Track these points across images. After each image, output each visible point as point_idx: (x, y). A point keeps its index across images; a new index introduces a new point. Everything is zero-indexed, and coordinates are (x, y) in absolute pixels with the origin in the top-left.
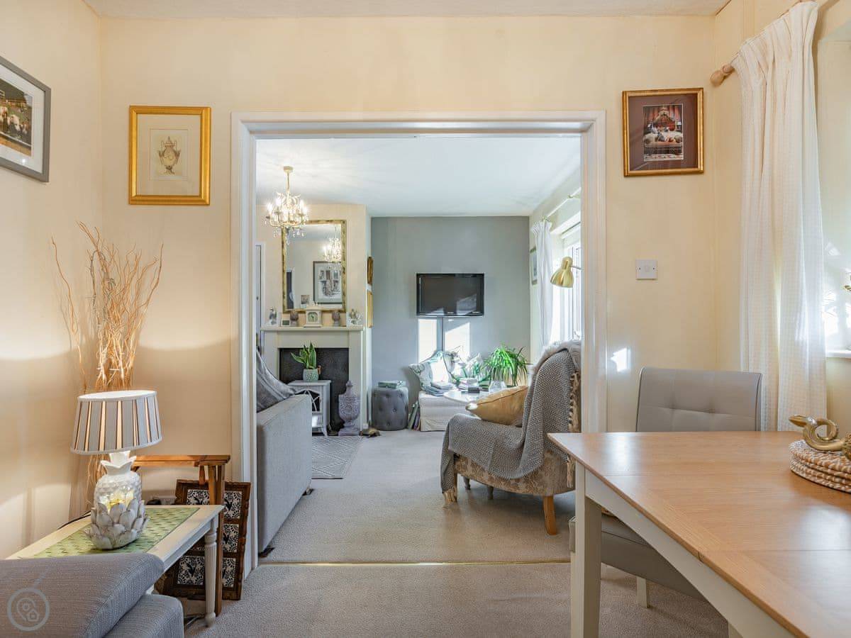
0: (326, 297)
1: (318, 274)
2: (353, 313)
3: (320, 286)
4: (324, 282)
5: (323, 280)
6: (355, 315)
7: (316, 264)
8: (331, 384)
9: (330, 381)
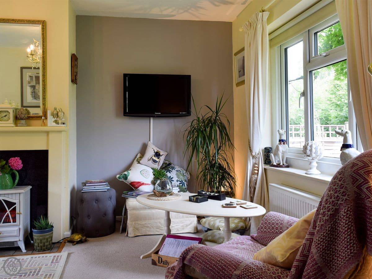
0: (35, 101)
1: (26, 78)
2: (55, 112)
3: (28, 91)
4: (33, 87)
5: (32, 84)
6: (57, 114)
7: (24, 70)
8: (31, 189)
9: (30, 187)
